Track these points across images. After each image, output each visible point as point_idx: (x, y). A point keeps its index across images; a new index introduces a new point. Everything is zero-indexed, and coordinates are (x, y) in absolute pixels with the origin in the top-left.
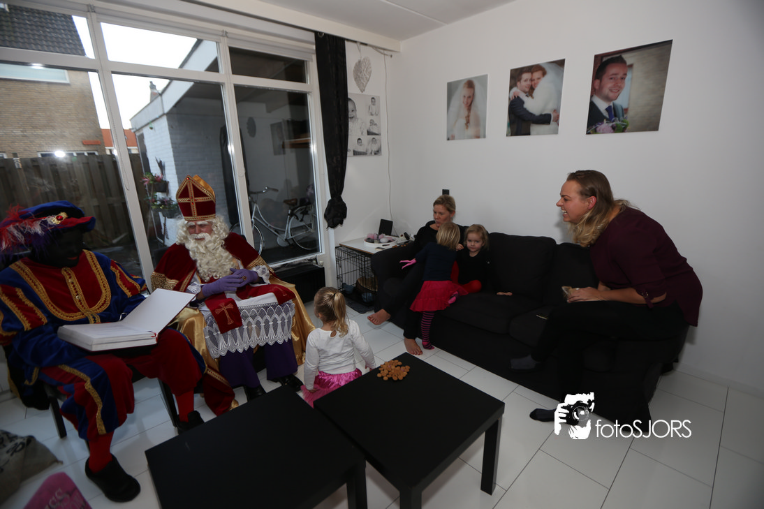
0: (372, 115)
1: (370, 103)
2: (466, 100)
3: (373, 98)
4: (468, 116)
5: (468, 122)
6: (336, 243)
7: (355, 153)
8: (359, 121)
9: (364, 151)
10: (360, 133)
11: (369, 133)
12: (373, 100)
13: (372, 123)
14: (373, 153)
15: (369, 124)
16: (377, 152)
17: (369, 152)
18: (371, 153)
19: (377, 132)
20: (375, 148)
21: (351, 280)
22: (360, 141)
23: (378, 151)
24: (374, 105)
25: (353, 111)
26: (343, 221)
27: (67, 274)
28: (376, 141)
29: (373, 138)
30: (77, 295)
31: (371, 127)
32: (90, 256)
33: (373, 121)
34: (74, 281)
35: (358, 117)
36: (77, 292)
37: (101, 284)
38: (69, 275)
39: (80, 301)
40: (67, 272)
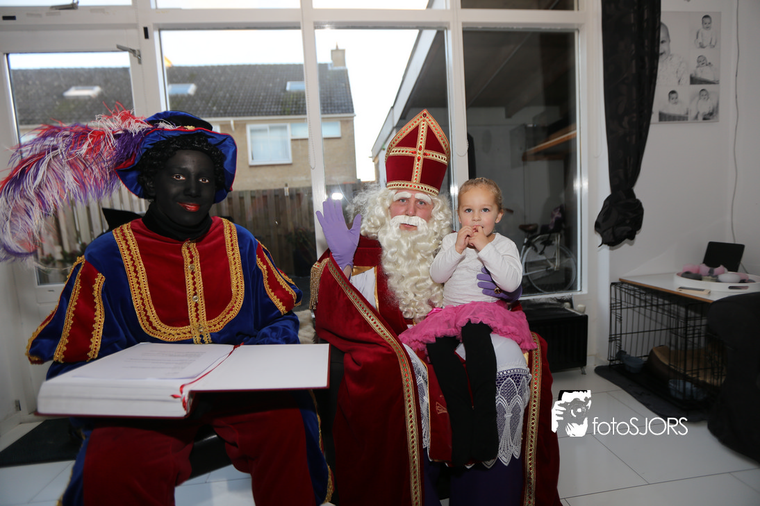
0: (702, 46)
1: (700, 25)
3: (706, 16)
6: (611, 276)
7: (663, 117)
9: (682, 113)
10: (677, 80)
11: (694, 80)
12: (707, 20)
13: (702, 61)
14: (700, 118)
15: (696, 64)
16: (709, 116)
17: (693, 114)
18: (696, 117)
19: (710, 79)
20: (705, 108)
21: (637, 349)
22: (674, 95)
23: (711, 114)
24: (708, 28)
26: (635, 234)
27: (188, 255)
28: (707, 94)
29: (703, 90)
30: (195, 294)
31: (699, 69)
32: (231, 230)
33: (705, 59)
34: (196, 270)
35: (671, 53)
36: (195, 289)
37: (234, 282)
38: (192, 257)
39: (196, 305)
40: (190, 252)
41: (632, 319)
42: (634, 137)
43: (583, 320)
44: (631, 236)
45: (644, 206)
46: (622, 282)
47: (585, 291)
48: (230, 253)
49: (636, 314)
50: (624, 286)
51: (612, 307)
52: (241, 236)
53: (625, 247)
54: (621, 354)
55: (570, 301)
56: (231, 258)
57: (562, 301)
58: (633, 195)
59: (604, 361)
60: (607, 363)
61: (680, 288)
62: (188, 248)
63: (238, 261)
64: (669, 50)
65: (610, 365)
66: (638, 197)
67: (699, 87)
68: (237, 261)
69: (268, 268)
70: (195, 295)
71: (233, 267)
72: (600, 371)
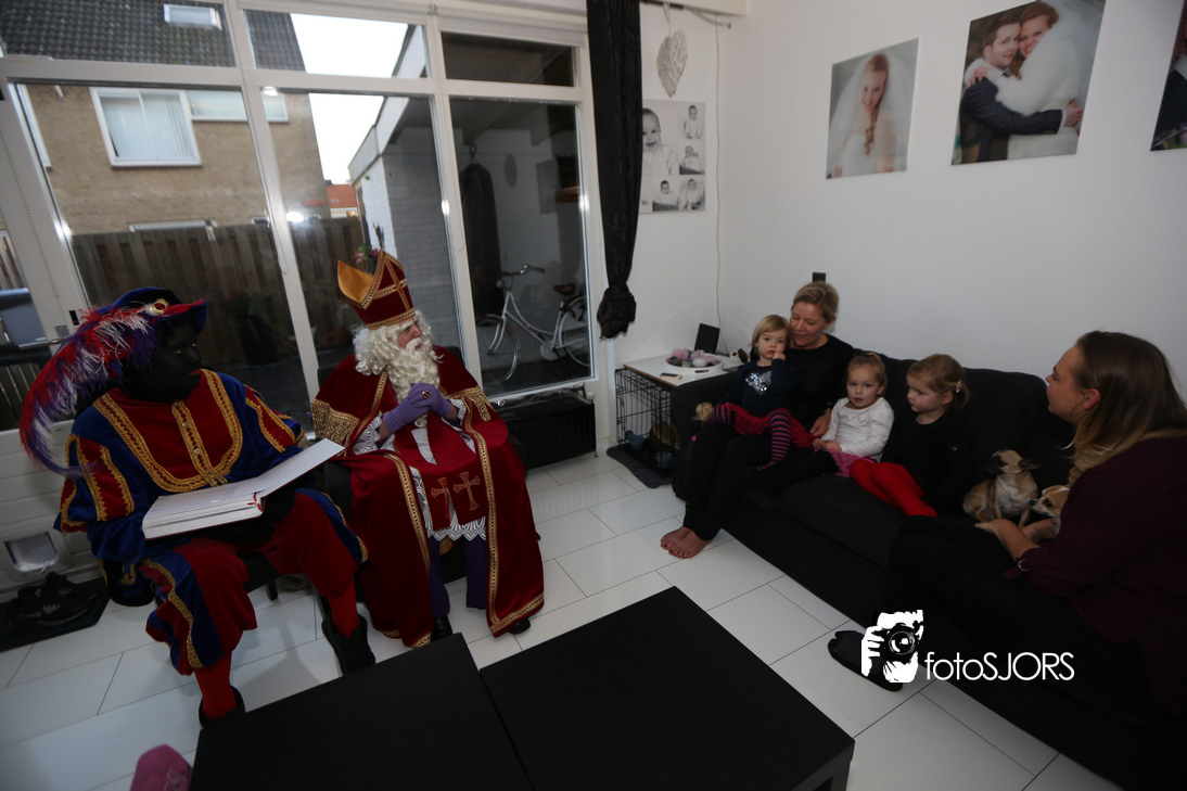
0: (689, 137)
1: (687, 116)
2: (868, 97)
3: (692, 107)
4: (872, 129)
5: (870, 140)
6: (617, 363)
7: (657, 207)
8: (665, 149)
9: (674, 203)
10: (667, 171)
11: (683, 171)
12: (693, 111)
13: (690, 152)
14: (689, 207)
15: (684, 154)
16: (698, 206)
17: (683, 204)
18: (686, 207)
19: (696, 167)
20: (693, 197)
21: (641, 427)
22: (665, 185)
23: (699, 203)
24: (694, 119)
25: (653, 132)
26: (627, 326)
27: (179, 415)
28: (695, 184)
29: (691, 180)
30: (196, 448)
31: (687, 160)
32: (214, 379)
33: (692, 149)
34: (191, 427)
35: (663, 142)
36: (194, 443)
37: (231, 429)
38: (183, 416)
39: (200, 457)
40: (180, 412)
41: (633, 403)
42: (624, 235)
43: (591, 407)
44: (624, 329)
45: (636, 299)
46: (626, 368)
47: (597, 378)
48: (219, 402)
49: (634, 400)
50: (628, 373)
51: (618, 392)
52: (225, 383)
53: (621, 336)
54: (629, 434)
55: (583, 388)
56: (222, 407)
57: (575, 390)
58: (627, 289)
59: (614, 443)
60: (617, 444)
61: (664, 374)
62: (178, 408)
63: (230, 408)
64: (660, 139)
65: (619, 446)
66: (631, 291)
67: (687, 177)
68: (228, 408)
69: (262, 408)
70: (196, 450)
71: (227, 415)
72: (611, 452)
